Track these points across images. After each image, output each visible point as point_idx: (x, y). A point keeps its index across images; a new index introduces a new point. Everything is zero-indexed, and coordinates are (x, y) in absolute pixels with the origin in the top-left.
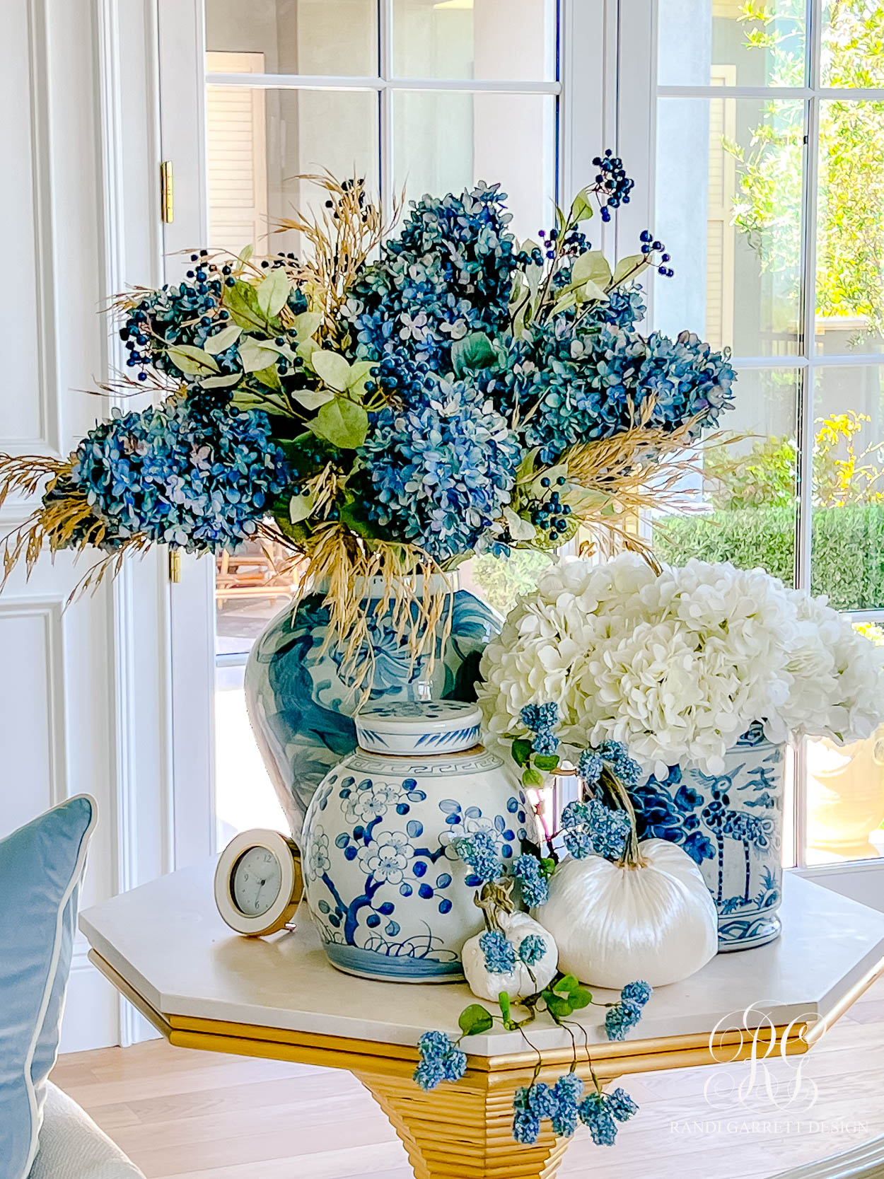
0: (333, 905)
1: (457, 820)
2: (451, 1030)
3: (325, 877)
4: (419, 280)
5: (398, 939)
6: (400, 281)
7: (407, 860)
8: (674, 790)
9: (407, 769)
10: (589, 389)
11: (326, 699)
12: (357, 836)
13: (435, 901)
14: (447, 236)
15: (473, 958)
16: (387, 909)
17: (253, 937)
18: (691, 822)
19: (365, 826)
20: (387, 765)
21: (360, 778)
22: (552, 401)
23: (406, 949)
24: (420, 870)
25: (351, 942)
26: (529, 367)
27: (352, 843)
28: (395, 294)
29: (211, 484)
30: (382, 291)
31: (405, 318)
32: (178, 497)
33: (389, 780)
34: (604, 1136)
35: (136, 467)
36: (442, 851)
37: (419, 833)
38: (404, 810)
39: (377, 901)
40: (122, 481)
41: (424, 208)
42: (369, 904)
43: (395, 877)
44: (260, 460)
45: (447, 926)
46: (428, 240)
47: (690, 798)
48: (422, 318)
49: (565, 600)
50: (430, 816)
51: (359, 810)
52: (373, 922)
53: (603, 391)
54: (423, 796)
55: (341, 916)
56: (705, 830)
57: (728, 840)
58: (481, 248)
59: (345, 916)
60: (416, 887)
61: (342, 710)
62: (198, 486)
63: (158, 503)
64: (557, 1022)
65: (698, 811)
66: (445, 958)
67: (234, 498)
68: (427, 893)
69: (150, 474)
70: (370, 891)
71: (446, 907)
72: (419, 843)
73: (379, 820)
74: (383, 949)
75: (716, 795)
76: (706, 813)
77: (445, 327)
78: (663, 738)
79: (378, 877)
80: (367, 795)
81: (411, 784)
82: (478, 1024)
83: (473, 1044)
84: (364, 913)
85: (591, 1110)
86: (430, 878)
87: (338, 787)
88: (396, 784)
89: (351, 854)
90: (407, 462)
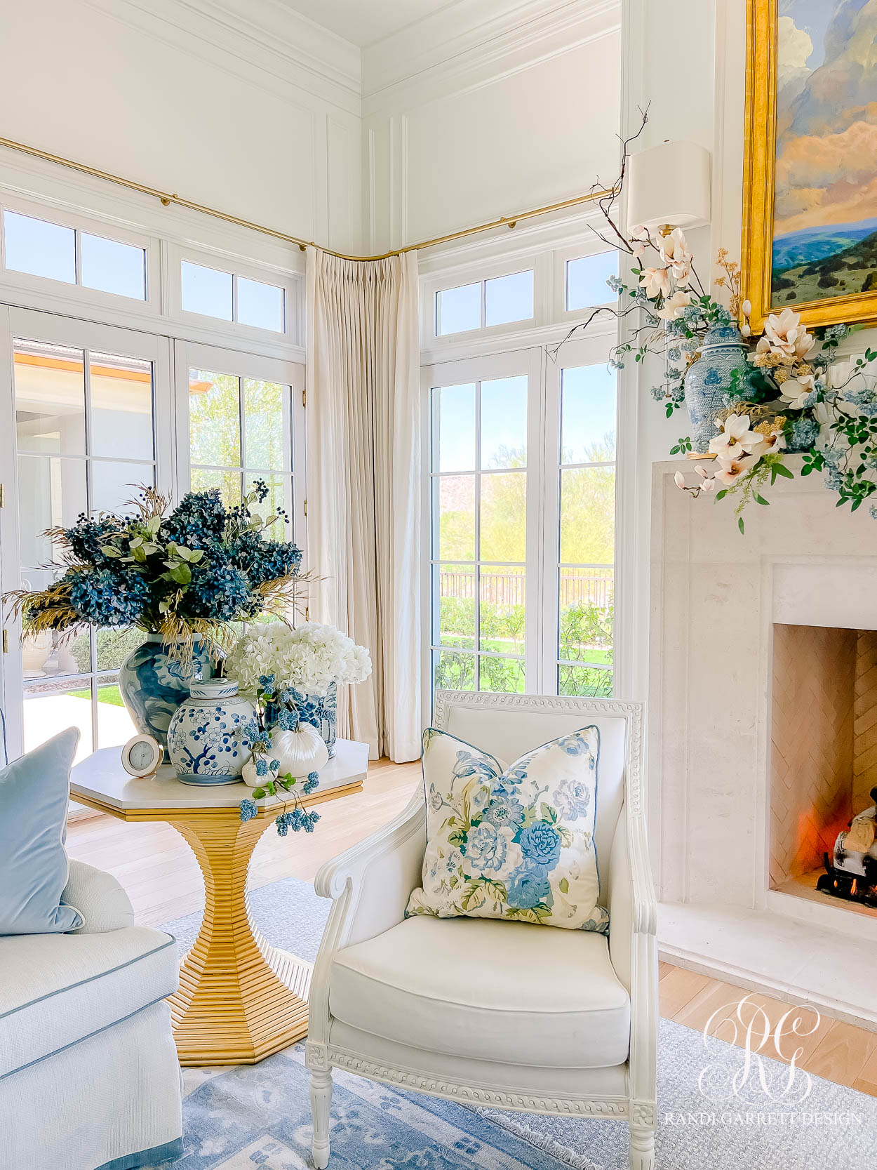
0: (188, 758)
1: (238, 721)
2: (251, 798)
3: (185, 749)
4: (192, 523)
5: (216, 769)
6: (186, 523)
7: (221, 738)
8: (305, 704)
9: (216, 703)
10: (270, 561)
11: (164, 682)
12: (199, 731)
13: (232, 752)
14: (202, 507)
15: (249, 772)
16: (213, 757)
17: (141, 778)
18: (312, 715)
19: (202, 727)
20: (207, 703)
21: (197, 709)
22: (256, 566)
23: (220, 771)
24: (226, 741)
25: (196, 772)
26: (244, 554)
27: (197, 734)
28: (183, 528)
29: (126, 599)
30: (178, 527)
31: (189, 537)
32: (114, 604)
33: (210, 709)
34: (309, 829)
35: (100, 592)
36: (233, 734)
37: (225, 727)
38: (218, 719)
39: (208, 755)
40: (94, 599)
41: (190, 497)
42: (205, 756)
43: (216, 745)
44: (144, 589)
45: (235, 761)
46: (194, 508)
47: (312, 707)
48: (195, 536)
49: (260, 638)
50: (228, 720)
51: (199, 721)
52: (207, 763)
53: (275, 563)
54: (225, 713)
55: (192, 763)
56: (316, 718)
57: (323, 721)
58: (215, 512)
59: (195, 763)
60: (224, 748)
61: (171, 686)
62: (122, 599)
63: (108, 607)
64: (287, 790)
65: (314, 711)
66: (234, 774)
67: (134, 604)
68: (228, 749)
69: (106, 595)
70: (206, 752)
71: (235, 754)
72: (225, 731)
73: (208, 724)
74: (210, 773)
75: (320, 705)
76: (316, 711)
77: (204, 540)
78: (308, 684)
79: (209, 746)
80: (202, 715)
81: (219, 709)
82: (260, 795)
83: (259, 803)
84: (202, 760)
85: (304, 821)
86: (229, 744)
87: (187, 713)
88: (213, 710)
89: (197, 738)
90: (217, 587)
